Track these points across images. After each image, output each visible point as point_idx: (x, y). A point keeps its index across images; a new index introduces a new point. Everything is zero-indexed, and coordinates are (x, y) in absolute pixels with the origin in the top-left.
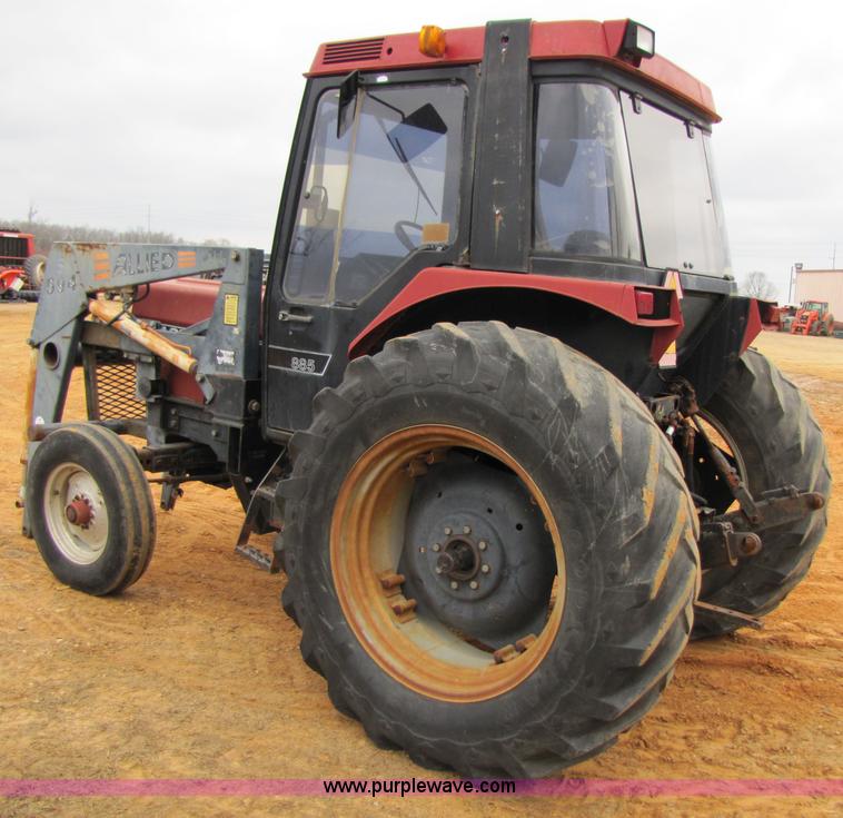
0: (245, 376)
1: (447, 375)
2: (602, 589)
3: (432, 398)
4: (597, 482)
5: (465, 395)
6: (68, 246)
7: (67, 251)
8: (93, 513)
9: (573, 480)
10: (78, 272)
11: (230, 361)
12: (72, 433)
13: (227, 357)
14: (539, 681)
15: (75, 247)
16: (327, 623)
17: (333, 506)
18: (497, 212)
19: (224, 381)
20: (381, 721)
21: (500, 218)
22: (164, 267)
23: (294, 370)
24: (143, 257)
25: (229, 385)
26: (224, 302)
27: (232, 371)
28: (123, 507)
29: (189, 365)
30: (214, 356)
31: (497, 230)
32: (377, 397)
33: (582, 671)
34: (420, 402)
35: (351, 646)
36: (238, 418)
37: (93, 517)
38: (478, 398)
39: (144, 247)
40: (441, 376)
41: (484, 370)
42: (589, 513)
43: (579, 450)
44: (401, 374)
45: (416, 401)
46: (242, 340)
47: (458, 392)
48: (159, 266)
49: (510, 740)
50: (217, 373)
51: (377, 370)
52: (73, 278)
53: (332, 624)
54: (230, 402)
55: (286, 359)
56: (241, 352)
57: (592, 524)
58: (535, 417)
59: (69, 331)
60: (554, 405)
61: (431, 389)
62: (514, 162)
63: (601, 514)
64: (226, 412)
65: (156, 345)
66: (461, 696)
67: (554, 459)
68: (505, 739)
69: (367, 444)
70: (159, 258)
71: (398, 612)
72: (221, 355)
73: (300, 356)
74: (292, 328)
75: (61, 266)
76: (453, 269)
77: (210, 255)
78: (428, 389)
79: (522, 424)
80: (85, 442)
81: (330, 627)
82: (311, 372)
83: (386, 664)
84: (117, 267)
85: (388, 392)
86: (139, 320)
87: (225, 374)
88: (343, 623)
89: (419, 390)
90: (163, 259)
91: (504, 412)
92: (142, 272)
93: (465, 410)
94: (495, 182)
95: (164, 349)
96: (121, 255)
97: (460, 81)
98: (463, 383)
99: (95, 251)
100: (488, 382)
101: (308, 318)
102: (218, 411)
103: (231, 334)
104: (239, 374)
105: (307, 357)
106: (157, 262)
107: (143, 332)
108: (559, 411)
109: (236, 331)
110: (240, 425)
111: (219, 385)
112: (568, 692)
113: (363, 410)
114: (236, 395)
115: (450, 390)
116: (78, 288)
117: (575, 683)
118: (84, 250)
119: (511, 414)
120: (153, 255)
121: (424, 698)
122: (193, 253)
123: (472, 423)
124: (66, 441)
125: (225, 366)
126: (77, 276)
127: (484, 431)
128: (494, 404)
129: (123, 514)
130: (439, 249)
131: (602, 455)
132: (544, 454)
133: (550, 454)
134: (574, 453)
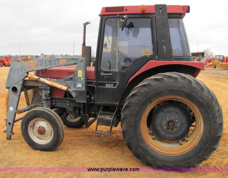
0: (86, 90)
1: (173, 85)
2: (213, 125)
3: (169, 91)
4: (210, 103)
5: (178, 89)
6: (19, 60)
7: (18, 61)
8: (46, 130)
9: (206, 104)
10: (23, 67)
11: (81, 86)
12: (39, 110)
13: (79, 85)
14: (198, 146)
15: (21, 60)
16: (141, 145)
17: (141, 118)
18: (164, 47)
19: (79, 92)
20: (158, 164)
21: (165, 49)
22: (55, 64)
23: (107, 87)
24: (47, 62)
25: (81, 92)
26: (77, 72)
27: (82, 89)
28: (59, 127)
29: (66, 88)
30: (75, 86)
31: (165, 51)
32: (154, 92)
33: (209, 142)
34: (166, 91)
35: (148, 149)
36: (85, 100)
37: (46, 131)
38: (181, 89)
39: (47, 59)
40: (171, 85)
41: (182, 83)
42: (209, 110)
43: (206, 98)
44: (160, 86)
45: (165, 91)
46: (84, 81)
47: (176, 89)
48: (53, 64)
49: (192, 160)
50: (76, 90)
51: (152, 85)
52: (21, 69)
53: (143, 145)
54: (82, 97)
55: (104, 84)
56: (84, 84)
57: (210, 112)
58: (196, 92)
59: (21, 83)
60: (199, 89)
61: (169, 88)
62: (167, 36)
63: (212, 110)
64: (80, 99)
65: (54, 84)
66: (178, 154)
67: (201, 100)
68: (191, 160)
69: (151, 102)
70: (53, 62)
71: (153, 139)
72: (77, 85)
73: (108, 83)
74: (105, 77)
75: (16, 65)
76: (154, 61)
77: (71, 60)
78: (168, 89)
79: (193, 94)
80: (44, 112)
81: (142, 145)
82: (112, 87)
83: (157, 151)
84: (38, 65)
85: (157, 90)
86: (46, 78)
87: (79, 90)
88: (145, 144)
89: (165, 89)
90: (55, 62)
91: (188, 92)
92: (47, 65)
93: (178, 92)
94: (163, 41)
95: (57, 85)
96: (39, 62)
97: (149, 18)
98: (177, 87)
99: (29, 61)
100: (184, 86)
101: (111, 74)
102: (78, 99)
103: (80, 80)
104: (84, 89)
105: (111, 83)
106: (52, 63)
107: (49, 81)
108: (201, 90)
109: (82, 79)
110: (86, 102)
111: (77, 92)
112: (206, 147)
113: (150, 95)
114: (83, 95)
115: (174, 88)
116: (23, 71)
117: (208, 145)
118: (25, 61)
119: (190, 92)
120: (51, 61)
121: (169, 156)
122: (65, 60)
123: (180, 95)
124: (37, 113)
125: (79, 88)
126: (23, 68)
127: (182, 96)
128: (186, 90)
129: (59, 129)
130: (148, 56)
131: (211, 98)
132: (199, 99)
133: (200, 99)
134: (205, 98)
